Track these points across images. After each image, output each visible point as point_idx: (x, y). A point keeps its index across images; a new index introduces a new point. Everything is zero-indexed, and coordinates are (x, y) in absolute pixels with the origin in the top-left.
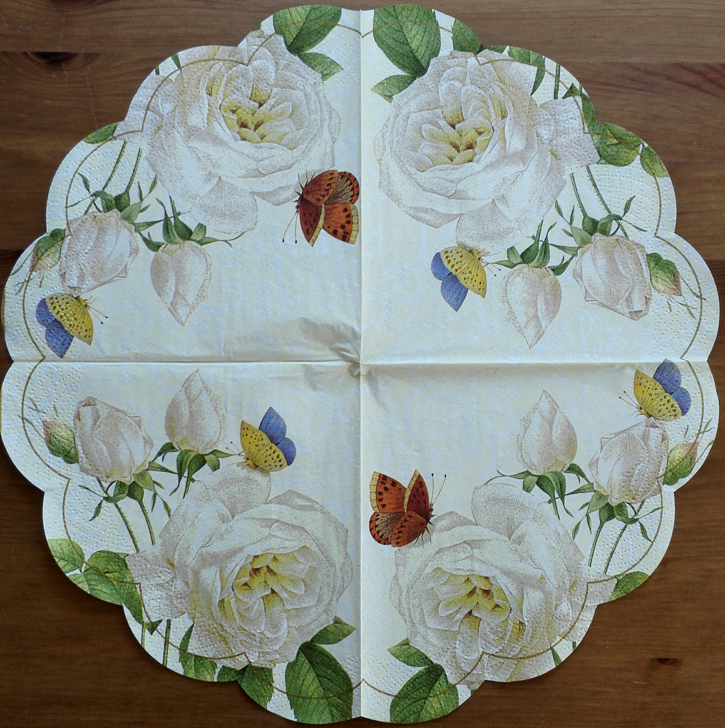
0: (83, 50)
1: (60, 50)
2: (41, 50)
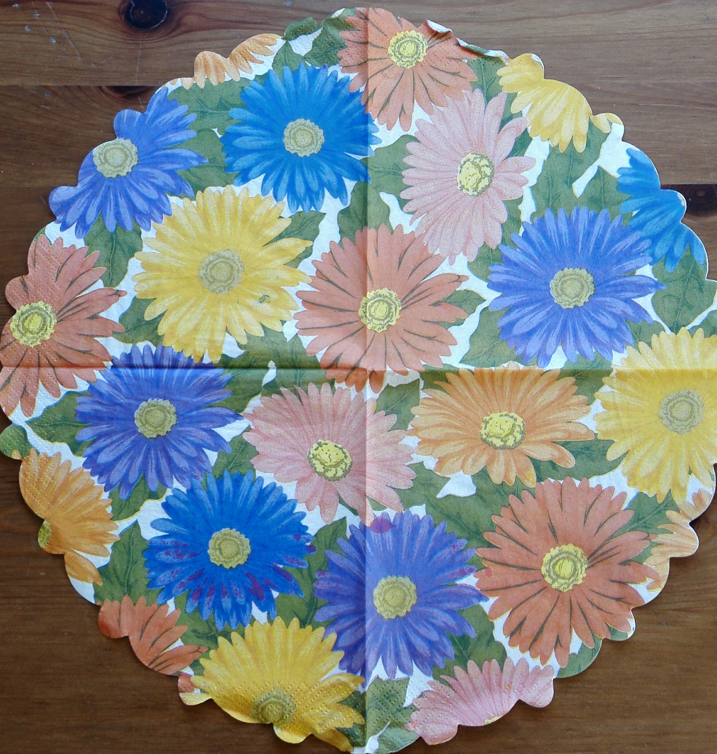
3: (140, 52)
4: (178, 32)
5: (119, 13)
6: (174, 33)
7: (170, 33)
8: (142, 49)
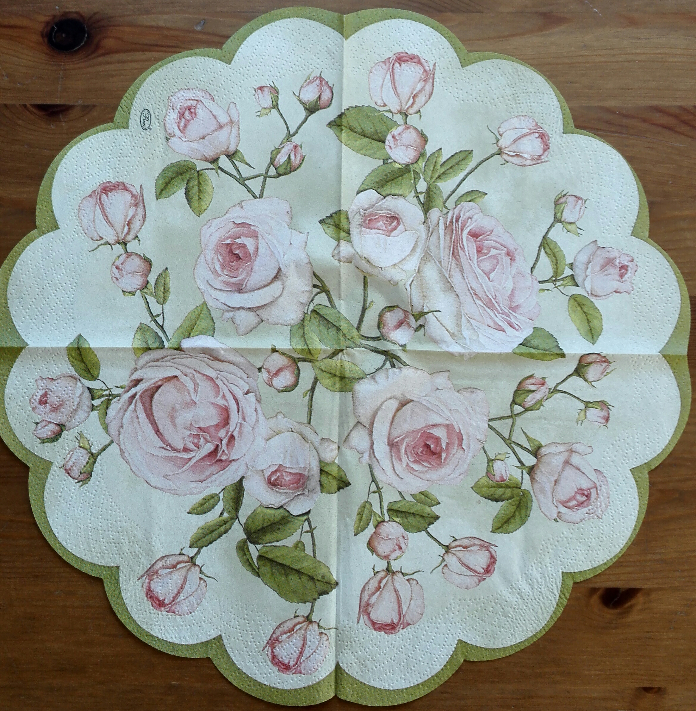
0: (80, 102)
1: (58, 102)
2: (39, 102)
3: (61, 73)
4: (96, 54)
5: (43, 36)
6: (93, 56)
7: (89, 55)
8: (64, 70)
